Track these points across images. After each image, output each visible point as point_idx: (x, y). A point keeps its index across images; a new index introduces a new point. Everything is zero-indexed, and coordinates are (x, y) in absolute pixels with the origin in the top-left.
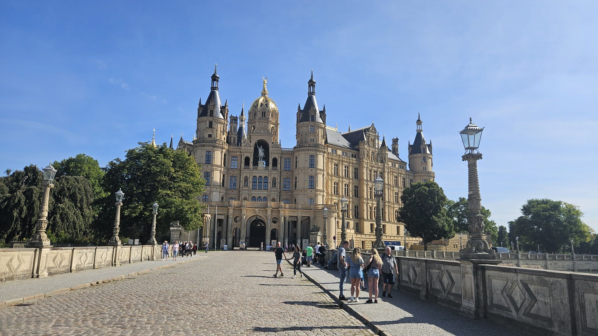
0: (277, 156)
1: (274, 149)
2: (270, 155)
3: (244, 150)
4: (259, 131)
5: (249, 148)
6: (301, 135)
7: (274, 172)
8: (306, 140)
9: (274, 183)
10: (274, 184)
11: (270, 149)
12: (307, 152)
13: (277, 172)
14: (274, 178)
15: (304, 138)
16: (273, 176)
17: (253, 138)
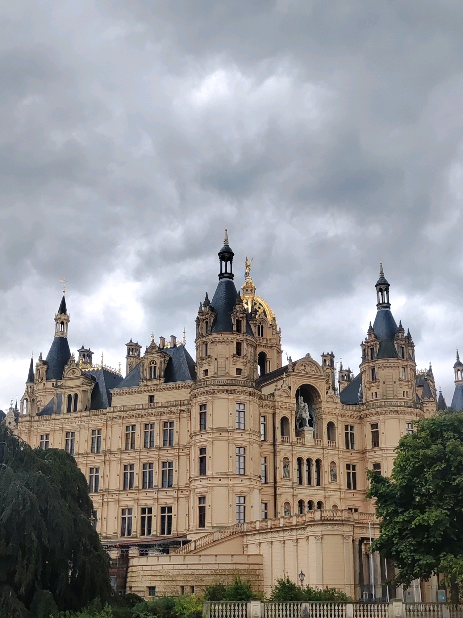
0: (333, 419)
1: (328, 405)
2: (324, 416)
3: (280, 404)
4: (303, 368)
5: (288, 400)
6: (384, 383)
7: (331, 452)
8: (395, 393)
9: (333, 474)
10: (334, 476)
11: (323, 405)
12: (401, 416)
13: (337, 452)
14: (333, 463)
15: (391, 389)
16: (330, 460)
17: (294, 380)
